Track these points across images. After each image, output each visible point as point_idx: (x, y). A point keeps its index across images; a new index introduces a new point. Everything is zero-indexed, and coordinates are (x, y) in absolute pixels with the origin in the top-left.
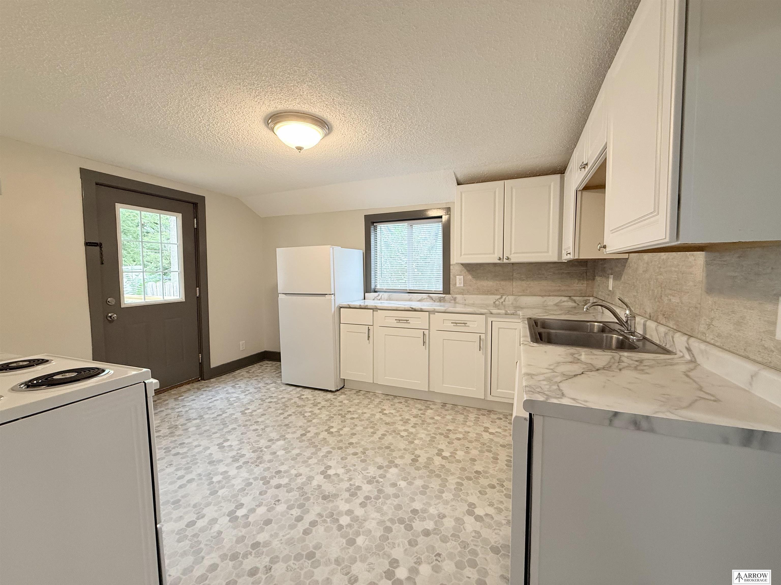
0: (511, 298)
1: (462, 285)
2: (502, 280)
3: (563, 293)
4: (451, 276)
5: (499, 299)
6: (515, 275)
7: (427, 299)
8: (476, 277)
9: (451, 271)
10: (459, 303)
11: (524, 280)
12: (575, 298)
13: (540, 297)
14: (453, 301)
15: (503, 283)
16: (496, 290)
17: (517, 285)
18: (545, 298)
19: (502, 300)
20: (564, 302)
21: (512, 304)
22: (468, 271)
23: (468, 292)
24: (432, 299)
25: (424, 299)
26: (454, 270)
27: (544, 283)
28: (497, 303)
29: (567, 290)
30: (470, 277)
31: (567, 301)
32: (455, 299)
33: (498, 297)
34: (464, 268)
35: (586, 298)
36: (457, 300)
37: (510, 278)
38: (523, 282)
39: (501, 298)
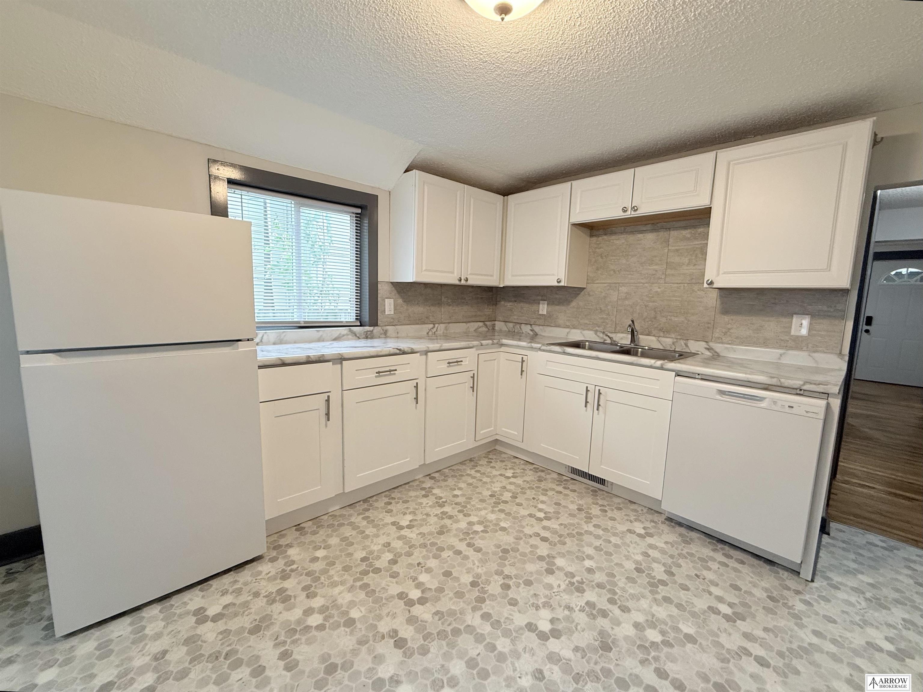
0: (442, 326)
1: (392, 313)
2: (432, 305)
3: (478, 319)
4: (379, 299)
5: (432, 328)
6: (443, 299)
7: (347, 335)
8: (407, 301)
9: (379, 291)
10: (391, 338)
11: (450, 305)
12: (487, 323)
13: (464, 324)
14: (383, 336)
15: (433, 309)
16: (427, 318)
17: (444, 312)
18: (469, 324)
19: (435, 330)
20: (480, 327)
21: (443, 333)
22: (399, 292)
23: (399, 321)
24: (356, 335)
25: (344, 336)
26: (383, 290)
27: (465, 308)
28: (430, 333)
29: (480, 316)
30: (400, 301)
31: (482, 327)
32: (386, 333)
33: (432, 326)
34: (394, 289)
35: (493, 322)
36: (388, 335)
37: (439, 303)
38: (451, 307)
39: (434, 327)
